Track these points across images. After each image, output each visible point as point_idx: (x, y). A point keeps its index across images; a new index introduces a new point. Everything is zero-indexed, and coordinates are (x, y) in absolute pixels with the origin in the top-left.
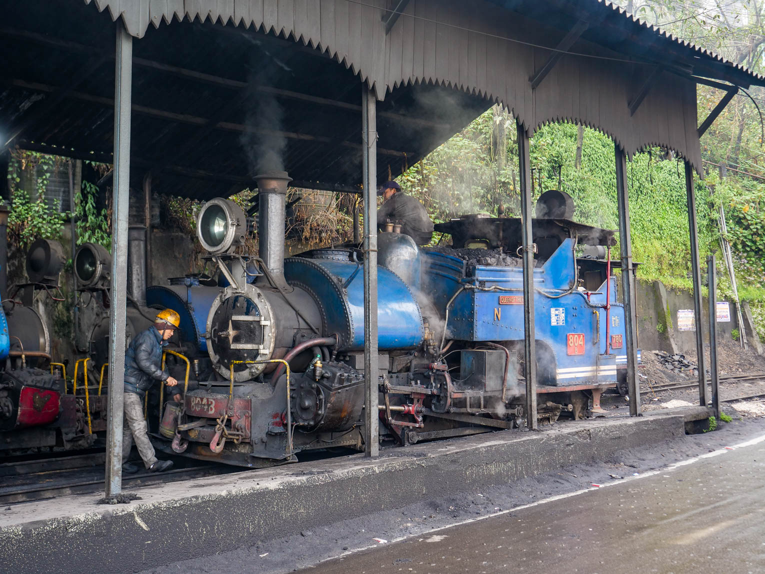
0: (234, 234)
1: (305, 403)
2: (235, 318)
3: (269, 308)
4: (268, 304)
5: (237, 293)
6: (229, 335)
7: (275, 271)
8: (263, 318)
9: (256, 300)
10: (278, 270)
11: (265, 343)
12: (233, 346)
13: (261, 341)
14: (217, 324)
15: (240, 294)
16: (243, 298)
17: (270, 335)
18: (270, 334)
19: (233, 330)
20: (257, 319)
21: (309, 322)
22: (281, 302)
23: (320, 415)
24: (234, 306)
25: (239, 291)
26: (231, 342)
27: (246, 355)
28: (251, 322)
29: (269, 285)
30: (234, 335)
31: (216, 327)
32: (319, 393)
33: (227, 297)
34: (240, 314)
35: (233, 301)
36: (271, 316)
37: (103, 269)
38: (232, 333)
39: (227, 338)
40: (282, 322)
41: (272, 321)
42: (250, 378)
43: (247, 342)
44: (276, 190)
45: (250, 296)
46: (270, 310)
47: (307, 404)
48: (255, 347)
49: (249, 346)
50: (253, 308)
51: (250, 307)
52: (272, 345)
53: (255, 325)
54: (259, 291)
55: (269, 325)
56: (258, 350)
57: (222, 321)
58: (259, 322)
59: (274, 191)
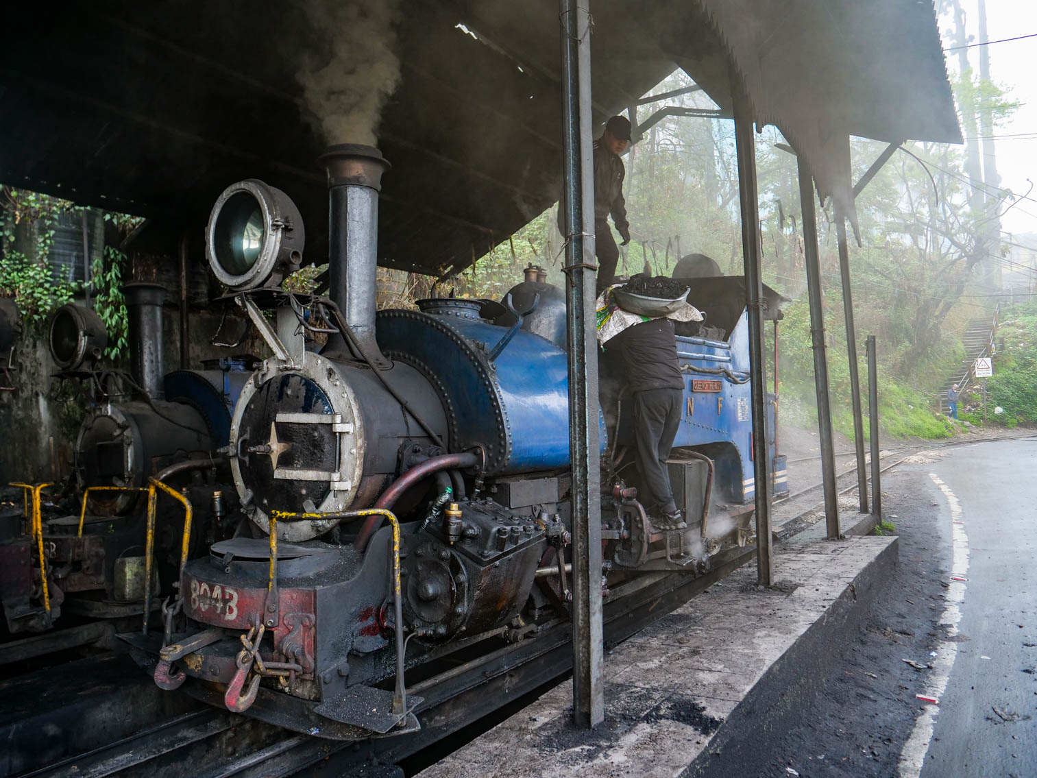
0: (278, 248)
1: (426, 590)
2: (282, 417)
3: (351, 397)
4: (348, 389)
5: (287, 369)
6: (270, 451)
7: (360, 329)
8: (338, 419)
9: (324, 383)
10: (366, 329)
11: (343, 468)
12: (279, 474)
13: (335, 465)
14: (248, 429)
15: (292, 372)
16: (299, 378)
17: (352, 451)
18: (354, 451)
19: (279, 442)
20: (326, 419)
21: (425, 424)
22: (373, 386)
23: (459, 615)
24: (281, 394)
25: (291, 364)
26: (275, 464)
27: (304, 492)
28: (315, 427)
29: (349, 356)
30: (280, 451)
31: (247, 436)
32: (456, 569)
33: (268, 377)
34: (294, 410)
35: (279, 385)
36: (356, 413)
37: (89, 343)
38: (276, 447)
39: (266, 456)
40: (377, 426)
41: (358, 423)
42: (314, 535)
43: (307, 466)
44: (361, 179)
45: (313, 374)
46: (352, 402)
47: (431, 590)
48: (322, 476)
49: (311, 475)
50: (318, 398)
51: (312, 397)
52: (358, 472)
53: (323, 432)
54: (329, 365)
55: (352, 431)
56: (328, 483)
57: (258, 425)
58: (331, 425)
59: (357, 182)
